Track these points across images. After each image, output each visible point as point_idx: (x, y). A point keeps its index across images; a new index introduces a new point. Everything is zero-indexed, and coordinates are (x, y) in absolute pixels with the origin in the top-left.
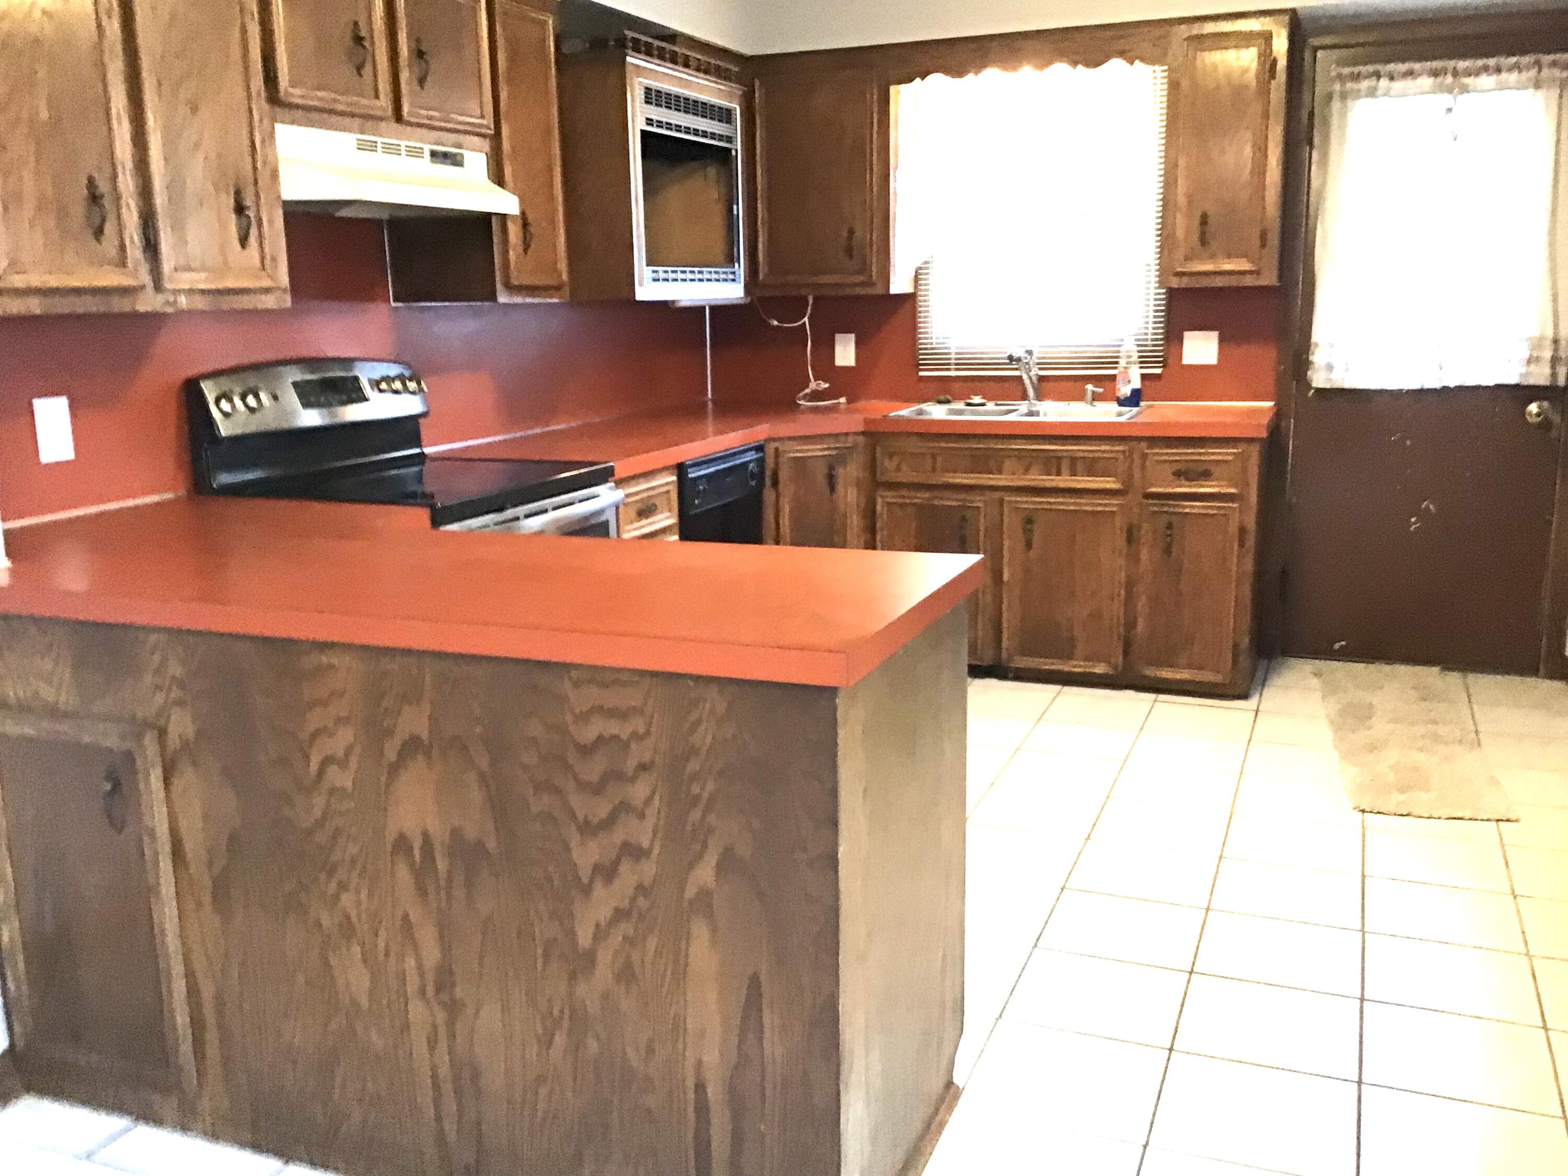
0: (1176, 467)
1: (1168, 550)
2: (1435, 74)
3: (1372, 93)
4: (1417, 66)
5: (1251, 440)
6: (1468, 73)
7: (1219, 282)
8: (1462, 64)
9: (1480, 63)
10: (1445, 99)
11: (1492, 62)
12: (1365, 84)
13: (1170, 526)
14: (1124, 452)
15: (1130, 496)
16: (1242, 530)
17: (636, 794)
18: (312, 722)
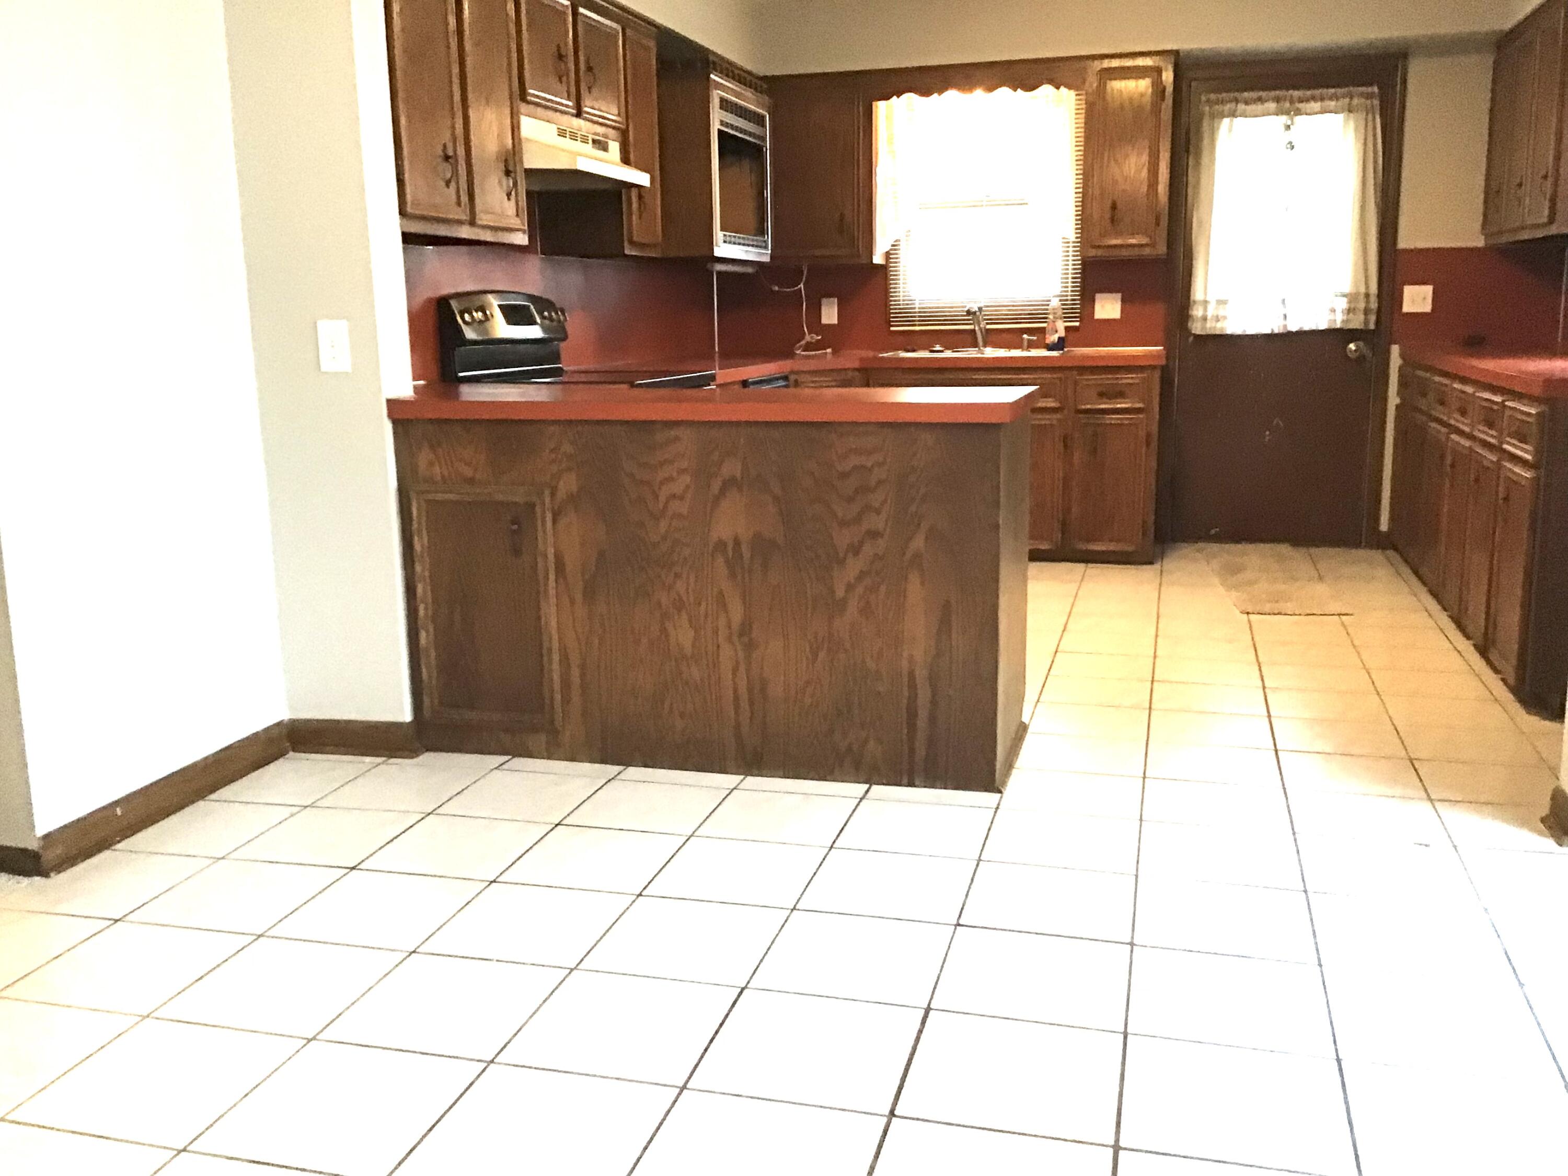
0: (1100, 389)
1: (1094, 451)
2: (1277, 100)
3: (1233, 114)
4: (1263, 94)
5: (1153, 367)
6: (1301, 101)
7: (1125, 253)
8: (1296, 93)
9: (1309, 93)
10: (1283, 119)
11: (1317, 92)
12: (1228, 107)
13: (1095, 434)
14: (1060, 379)
15: (1066, 412)
16: (1149, 435)
17: (875, 499)
18: (662, 474)
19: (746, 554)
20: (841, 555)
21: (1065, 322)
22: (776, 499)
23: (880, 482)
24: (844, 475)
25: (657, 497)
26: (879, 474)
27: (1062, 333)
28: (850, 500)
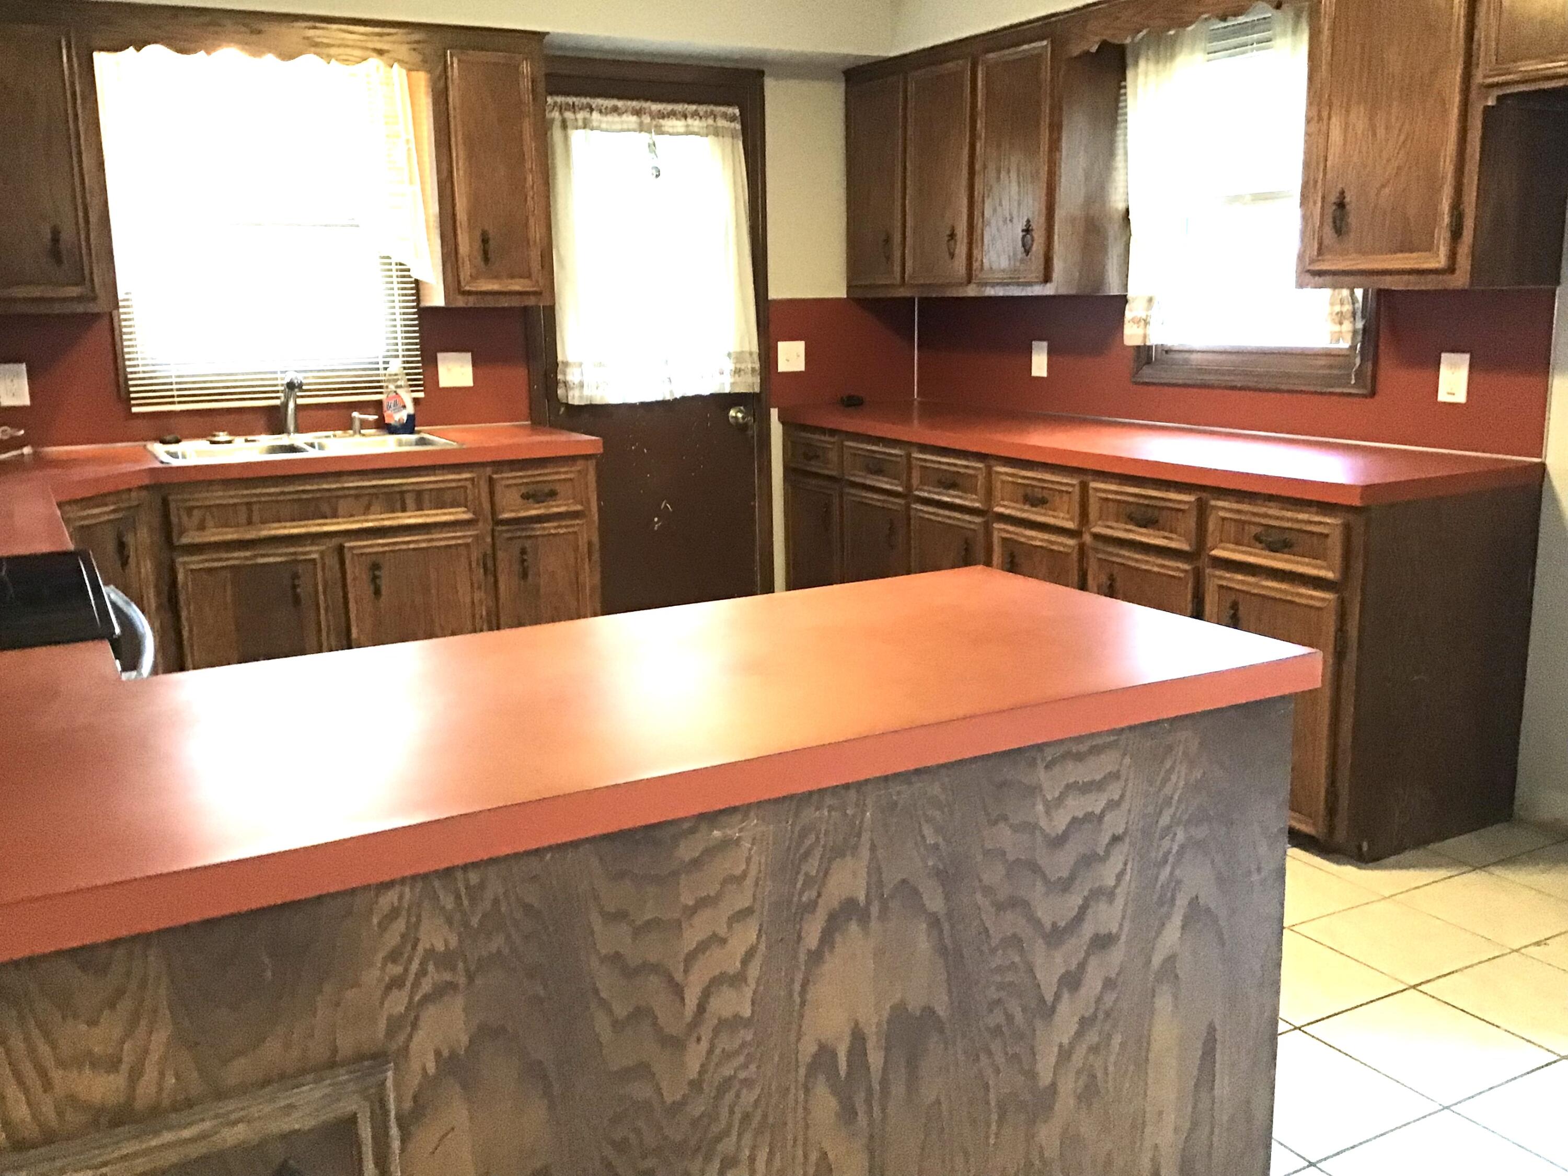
0: (523, 490)
1: (524, 575)
2: (638, 113)
3: (586, 125)
4: (620, 104)
5: (587, 457)
6: (663, 116)
7: (505, 303)
8: (655, 107)
9: (670, 107)
10: (645, 138)
11: (679, 107)
13: (523, 551)
14: (472, 479)
16: (590, 544)
17: (1108, 874)
18: (692, 937)
19: (875, 1059)
20: (1049, 998)
21: (413, 391)
22: (935, 922)
23: (1116, 839)
24: (1058, 842)
25: (678, 991)
26: (1115, 823)
27: (410, 409)
28: (1066, 885)
